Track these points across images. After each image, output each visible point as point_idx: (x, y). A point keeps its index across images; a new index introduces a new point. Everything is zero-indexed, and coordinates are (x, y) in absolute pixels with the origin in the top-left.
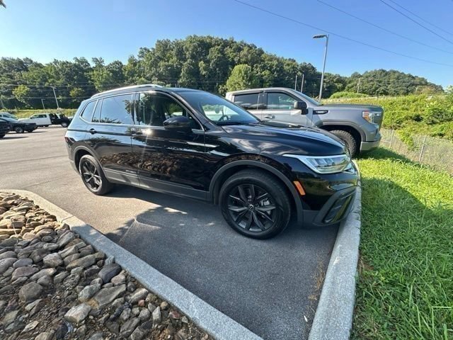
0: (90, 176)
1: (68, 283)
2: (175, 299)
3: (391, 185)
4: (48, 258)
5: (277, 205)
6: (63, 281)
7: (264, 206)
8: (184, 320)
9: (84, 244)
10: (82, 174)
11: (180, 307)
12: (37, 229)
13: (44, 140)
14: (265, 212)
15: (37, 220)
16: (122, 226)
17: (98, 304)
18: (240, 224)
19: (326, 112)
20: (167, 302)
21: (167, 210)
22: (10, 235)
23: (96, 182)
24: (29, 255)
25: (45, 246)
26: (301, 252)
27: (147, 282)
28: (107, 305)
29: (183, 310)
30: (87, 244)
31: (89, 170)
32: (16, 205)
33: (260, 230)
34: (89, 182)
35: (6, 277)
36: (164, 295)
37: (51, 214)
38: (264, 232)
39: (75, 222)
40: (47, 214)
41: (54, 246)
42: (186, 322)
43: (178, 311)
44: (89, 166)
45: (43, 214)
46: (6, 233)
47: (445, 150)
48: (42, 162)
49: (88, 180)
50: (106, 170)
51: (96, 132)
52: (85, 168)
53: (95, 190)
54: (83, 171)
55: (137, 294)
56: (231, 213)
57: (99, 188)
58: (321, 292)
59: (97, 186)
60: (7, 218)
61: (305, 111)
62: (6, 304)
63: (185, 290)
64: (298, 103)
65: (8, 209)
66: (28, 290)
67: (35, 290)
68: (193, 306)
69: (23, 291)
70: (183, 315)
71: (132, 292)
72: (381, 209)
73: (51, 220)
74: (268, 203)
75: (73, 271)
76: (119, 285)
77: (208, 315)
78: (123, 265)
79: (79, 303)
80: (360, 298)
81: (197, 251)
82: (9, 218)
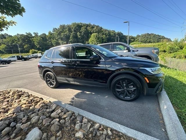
0: (49, 81)
1: (67, 124)
2: (113, 126)
3: (170, 77)
4: (53, 115)
5: (137, 87)
6: (65, 123)
7: (131, 88)
8: (120, 134)
9: (63, 108)
10: (46, 80)
11: (117, 129)
12: (39, 104)
13: (17, 67)
14: (131, 90)
15: (36, 100)
16: (71, 100)
17: (85, 131)
18: (121, 96)
19: (138, 51)
20: (110, 128)
21: (86, 93)
22: (30, 107)
23: (53, 83)
24: (43, 114)
25: (48, 110)
26: (148, 105)
27: (97, 121)
28: (88, 131)
29: (118, 130)
30: (64, 108)
31: (49, 78)
32: (23, 94)
33: (129, 98)
34: (49, 83)
35: (40, 124)
36: (108, 125)
37: (40, 97)
38: (132, 98)
39: (53, 100)
40: (38, 97)
41: (51, 110)
42: (122, 135)
43: (116, 131)
44: (50, 76)
45: (36, 97)
46: (28, 106)
47: (178, 63)
48: (20, 76)
49: (49, 82)
50: (58, 78)
51: (54, 63)
52: (47, 77)
53: (52, 86)
54: (46, 79)
55: (96, 126)
56: (117, 92)
57: (54, 86)
58: (163, 119)
59: (53, 85)
60: (23, 100)
61: (129, 51)
62: (47, 134)
63: (115, 123)
64: (127, 48)
65: (20, 96)
66: (54, 128)
67: (57, 128)
68: (121, 128)
69: (53, 128)
70: (119, 132)
71: (94, 125)
72: (171, 86)
73: (42, 99)
74: (132, 87)
75: (66, 119)
76: (87, 123)
77: (129, 131)
78: (84, 115)
79: (77, 131)
80: (181, 120)
81: (107, 108)
82: (24, 100)
